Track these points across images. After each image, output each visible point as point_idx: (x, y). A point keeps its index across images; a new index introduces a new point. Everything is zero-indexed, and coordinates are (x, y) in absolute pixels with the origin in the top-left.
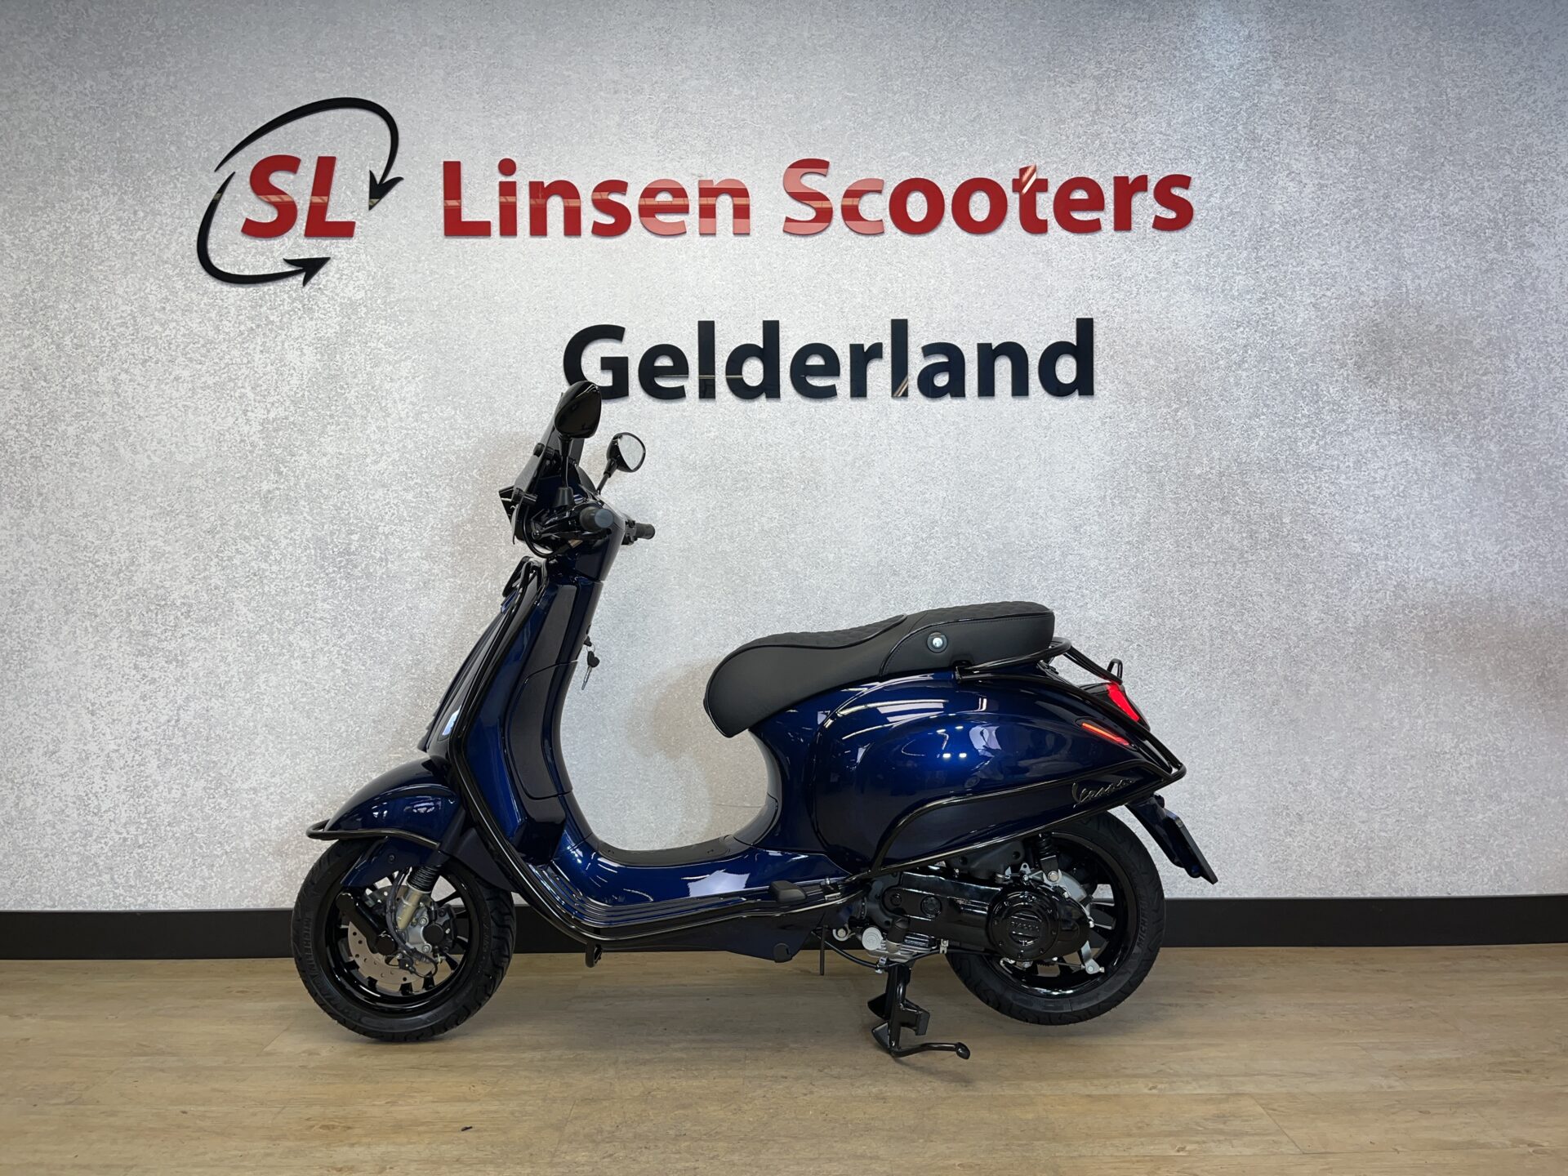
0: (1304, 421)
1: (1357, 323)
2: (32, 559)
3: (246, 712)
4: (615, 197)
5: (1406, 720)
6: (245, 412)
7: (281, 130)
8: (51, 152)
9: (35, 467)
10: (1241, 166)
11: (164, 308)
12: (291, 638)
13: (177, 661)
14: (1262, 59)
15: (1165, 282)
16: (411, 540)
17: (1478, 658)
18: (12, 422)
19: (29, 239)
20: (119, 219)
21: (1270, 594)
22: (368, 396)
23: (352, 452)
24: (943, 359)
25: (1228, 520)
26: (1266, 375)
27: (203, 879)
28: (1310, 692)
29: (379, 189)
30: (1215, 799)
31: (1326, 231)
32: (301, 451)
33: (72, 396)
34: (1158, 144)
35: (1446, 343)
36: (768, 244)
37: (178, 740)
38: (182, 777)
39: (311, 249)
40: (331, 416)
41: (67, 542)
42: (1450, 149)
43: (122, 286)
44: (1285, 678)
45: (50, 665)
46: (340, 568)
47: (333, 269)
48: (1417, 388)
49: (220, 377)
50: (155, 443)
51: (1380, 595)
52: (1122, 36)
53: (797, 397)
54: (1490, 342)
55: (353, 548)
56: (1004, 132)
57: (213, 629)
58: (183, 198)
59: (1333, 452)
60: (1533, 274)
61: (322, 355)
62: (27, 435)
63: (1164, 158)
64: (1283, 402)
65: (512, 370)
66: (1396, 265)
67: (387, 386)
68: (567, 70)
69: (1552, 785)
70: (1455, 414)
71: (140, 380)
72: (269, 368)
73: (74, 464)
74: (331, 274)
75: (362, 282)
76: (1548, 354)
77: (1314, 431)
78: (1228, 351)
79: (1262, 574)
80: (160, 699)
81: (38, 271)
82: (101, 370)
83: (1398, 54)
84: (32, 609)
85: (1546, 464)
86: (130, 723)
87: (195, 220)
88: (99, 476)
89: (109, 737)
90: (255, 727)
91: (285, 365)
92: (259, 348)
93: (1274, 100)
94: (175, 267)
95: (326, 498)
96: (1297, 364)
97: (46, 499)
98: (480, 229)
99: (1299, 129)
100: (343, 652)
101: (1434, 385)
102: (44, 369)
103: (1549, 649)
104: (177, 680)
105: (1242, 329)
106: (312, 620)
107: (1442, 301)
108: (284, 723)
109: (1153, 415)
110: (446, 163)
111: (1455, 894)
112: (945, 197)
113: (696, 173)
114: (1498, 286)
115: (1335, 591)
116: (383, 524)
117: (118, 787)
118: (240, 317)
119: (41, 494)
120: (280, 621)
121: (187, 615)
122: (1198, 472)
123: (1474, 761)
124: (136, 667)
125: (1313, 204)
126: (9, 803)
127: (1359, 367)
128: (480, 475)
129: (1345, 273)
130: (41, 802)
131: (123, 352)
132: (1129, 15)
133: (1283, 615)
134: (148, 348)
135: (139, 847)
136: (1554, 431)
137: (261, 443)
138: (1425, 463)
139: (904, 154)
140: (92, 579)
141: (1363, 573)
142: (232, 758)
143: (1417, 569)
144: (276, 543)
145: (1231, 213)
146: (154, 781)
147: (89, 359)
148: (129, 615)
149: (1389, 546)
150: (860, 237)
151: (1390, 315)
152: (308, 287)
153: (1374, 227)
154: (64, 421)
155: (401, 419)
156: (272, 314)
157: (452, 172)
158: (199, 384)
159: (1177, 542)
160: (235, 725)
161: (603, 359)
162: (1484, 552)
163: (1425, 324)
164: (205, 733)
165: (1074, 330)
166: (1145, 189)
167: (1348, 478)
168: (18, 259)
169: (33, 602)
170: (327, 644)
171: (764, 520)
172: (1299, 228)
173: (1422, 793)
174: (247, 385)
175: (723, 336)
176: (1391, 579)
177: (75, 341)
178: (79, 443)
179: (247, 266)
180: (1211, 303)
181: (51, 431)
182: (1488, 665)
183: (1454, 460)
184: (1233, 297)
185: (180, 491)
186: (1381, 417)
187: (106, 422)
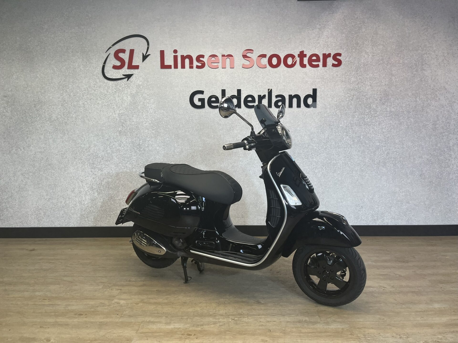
0: (367, 113)
1: (381, 90)
2: (66, 146)
3: (117, 182)
4: (201, 59)
5: (388, 185)
6: (114, 111)
7: (121, 43)
8: (65, 47)
9: (66, 124)
10: (354, 51)
11: (94, 86)
12: (127, 165)
13: (101, 170)
14: (360, 23)
15: (334, 80)
16: (154, 142)
17: (406, 170)
18: (59, 114)
19: (61, 69)
20: (83, 64)
21: (357, 155)
22: (143, 107)
23: (140, 121)
24: (280, 99)
25: (348, 137)
26: (358, 102)
27: (108, 220)
28: (366, 178)
29: (145, 57)
30: (342, 203)
31: (374, 67)
32: (128, 121)
33: (74, 107)
34: (334, 45)
35: (402, 94)
36: (238, 70)
37: (102, 188)
38: (103, 197)
39: (129, 72)
40: (135, 112)
41: (74, 142)
42: (406, 46)
43: (84, 81)
44: (360, 175)
45: (72, 171)
46: (138, 148)
48: (394, 106)
49: (108, 103)
50: (94, 119)
51: (383, 155)
52: (326, 18)
53: (245, 108)
54: (413, 94)
55: (141, 144)
56: (296, 42)
57: (109, 163)
58: (98, 59)
59: (373, 121)
60: (425, 77)
61: (132, 98)
62: (63, 117)
63: (335, 49)
64: (362, 109)
65: (177, 101)
66: (391, 75)
67: (148, 105)
68: (190, 27)
69: (422, 200)
70: (403, 112)
71: (90, 104)
72: (120, 101)
73: (75, 124)
74: (134, 78)
75: (141, 80)
76: (427, 97)
77: (369, 116)
78: (349, 96)
79: (355, 150)
80: (97, 179)
81: (63, 77)
82: (80, 101)
83: (394, 22)
84: (66, 157)
85: (425, 124)
86: (90, 184)
87: (101, 65)
88: (81, 127)
89: (86, 187)
90: (119, 185)
91: (123, 100)
92: (117, 96)
93: (362, 34)
94: (97, 76)
95: (134, 132)
96: (366, 100)
97: (69, 132)
98: (169, 67)
99: (368, 42)
100: (139, 168)
101: (398, 105)
102: (66, 101)
103: (423, 168)
104: (101, 174)
105: (352, 91)
106: (131, 161)
107: (401, 84)
108: (126, 185)
109: (330, 112)
110: (160, 50)
111: (397, 225)
112: (281, 58)
113: (220, 52)
114: (416, 80)
115: (373, 154)
116: (147, 138)
117: (88, 199)
118: (113, 89)
119: (67, 131)
120: (124, 161)
122: (341, 126)
123: (403, 194)
124: (91, 171)
125: (371, 60)
126: (63, 202)
127: (380, 100)
128: (170, 127)
129: (378, 77)
130: (70, 202)
131: (85, 97)
132: (327, 12)
133: (360, 160)
134: (91, 96)
135: (94, 212)
136: (428, 116)
137: (118, 119)
138: (395, 124)
139: (272, 48)
140: (80, 151)
141: (379, 150)
142: (114, 192)
143: (392, 149)
144: (123, 142)
145: (351, 62)
146: (96, 197)
147: (77, 98)
148: (89, 159)
149: (386, 143)
150: (261, 69)
151: (389, 88)
152: (128, 81)
153: (386, 66)
154: (72, 113)
155: (151, 113)
156: (120, 88)
157: (162, 53)
158: (103, 105)
159: (335, 142)
160: (114, 185)
161: (199, 99)
162: (409, 145)
163: (397, 90)
164: (108, 187)
165: (312, 92)
166: (330, 57)
167: (377, 127)
168: (58, 74)
169: (67, 156)
170: (135, 166)
171: (237, 137)
172: (367, 66)
173: (391, 201)
174: (115, 105)
175: (228, 93)
176: (386, 151)
177: (74, 94)
178: (76, 119)
179: (114, 76)
180: (345, 85)
181: (69, 116)
182: (408, 172)
183: (402, 123)
184: (351, 83)
185: (100, 130)
186: (385, 113)
187: (82, 114)
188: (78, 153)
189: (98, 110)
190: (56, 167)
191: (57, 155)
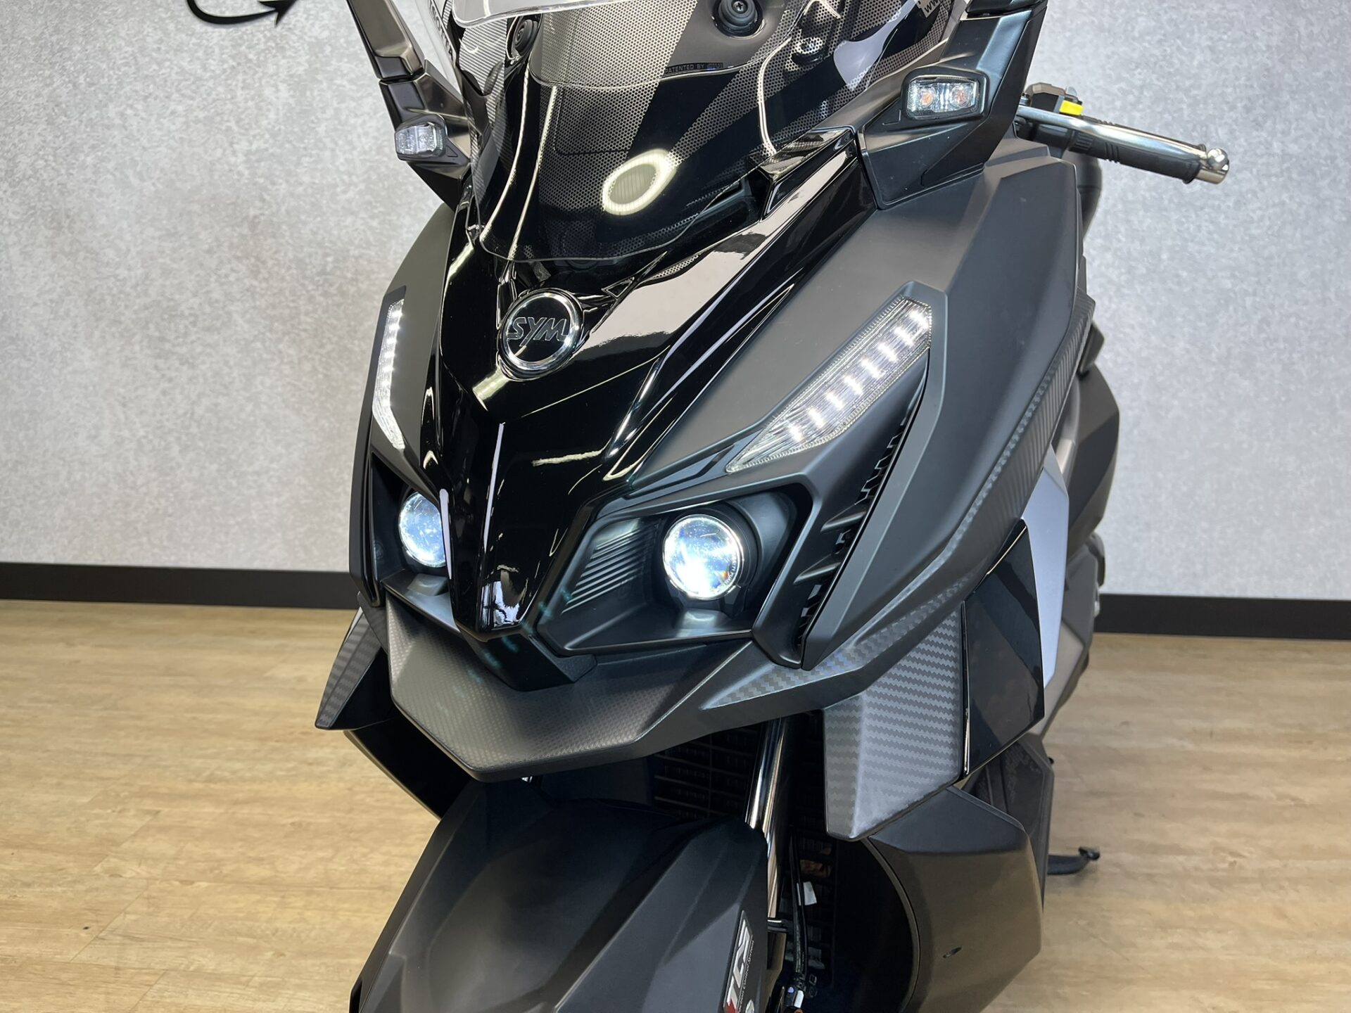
1: (1250, 67)
2: (65, 273)
3: (247, 409)
5: (1256, 443)
6: (231, 144)
9: (62, 193)
11: (159, 49)
12: (281, 346)
13: (189, 363)
15: (1069, 22)
17: (1328, 389)
18: (40, 152)
21: (1142, 326)
22: (336, 130)
23: (324, 182)
25: (1109, 256)
27: (221, 543)
28: (1170, 416)
32: (281, 181)
33: (88, 129)
37: (194, 430)
38: (200, 461)
40: (305, 149)
41: (92, 259)
43: (124, 29)
45: (87, 363)
46: (318, 286)
47: (301, 10)
48: (1300, 133)
49: (209, 111)
50: (158, 172)
51: (1245, 329)
55: (328, 269)
57: (217, 337)
61: (295, 91)
62: (54, 164)
67: (352, 121)
71: (143, 115)
72: (250, 103)
73: (92, 190)
74: (299, 14)
75: (327, 22)
80: (178, 396)
82: (111, 106)
84: (67, 314)
86: (154, 415)
88: (115, 201)
89: (138, 425)
90: (255, 421)
91: (263, 101)
92: (240, 85)
94: (167, 9)
95: (305, 223)
96: (1189, 106)
97: (73, 221)
100: (324, 359)
101: (1316, 130)
102: (64, 106)
104: (190, 380)
105: (1139, 70)
106: (296, 331)
108: (278, 419)
111: (1280, 596)
115: (1203, 324)
116: (353, 248)
117: (149, 466)
118: (224, 56)
120: (271, 331)
121: (194, 324)
123: (1313, 481)
124: (156, 367)
126: (63, 476)
127: (1248, 110)
129: (1242, 16)
130: (87, 475)
131: (128, 88)
133: (1151, 346)
134: (148, 86)
135: (170, 516)
137: (246, 173)
138: (1300, 204)
140: (115, 291)
141: (1231, 308)
142: (238, 446)
143: (1282, 305)
144: (264, 263)
146: (177, 463)
147: (100, 96)
148: (147, 323)
149: (1258, 282)
151: (1282, 61)
152: (280, 26)
154: (83, 152)
156: (250, 53)
158: (191, 118)
167: (1227, 218)
169: (69, 310)
170: (310, 352)
173: (1262, 508)
174: (231, 119)
176: (1256, 313)
177: (88, 79)
178: (96, 172)
179: (227, 9)
180: (1112, 43)
181: (74, 161)
182: (1337, 396)
183: (1328, 203)
184: (1134, 39)
185: (181, 215)
186: (1264, 160)
187: (116, 153)
188: (109, 299)
189: (174, 137)
190: (34, 348)
191: (36, 304)
